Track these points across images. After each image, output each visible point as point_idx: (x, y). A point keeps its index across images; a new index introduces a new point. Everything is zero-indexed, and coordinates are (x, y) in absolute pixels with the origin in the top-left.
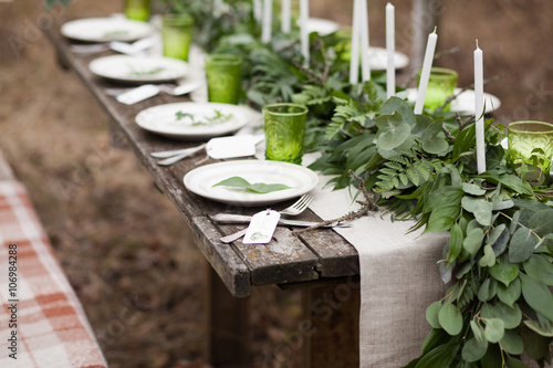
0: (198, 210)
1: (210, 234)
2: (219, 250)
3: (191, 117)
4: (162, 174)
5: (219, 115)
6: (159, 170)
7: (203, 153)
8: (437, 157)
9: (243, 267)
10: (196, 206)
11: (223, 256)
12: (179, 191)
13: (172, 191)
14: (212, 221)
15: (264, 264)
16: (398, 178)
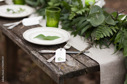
0: (31, 48)
1: (41, 58)
2: (48, 65)
3: (12, 10)
4: (10, 33)
5: (21, 9)
6: (8, 31)
7: (21, 24)
8: (112, 26)
9: (62, 73)
10: (30, 46)
11: (51, 68)
12: (20, 40)
13: (17, 40)
14: (39, 53)
15: (68, 72)
16: (102, 34)
